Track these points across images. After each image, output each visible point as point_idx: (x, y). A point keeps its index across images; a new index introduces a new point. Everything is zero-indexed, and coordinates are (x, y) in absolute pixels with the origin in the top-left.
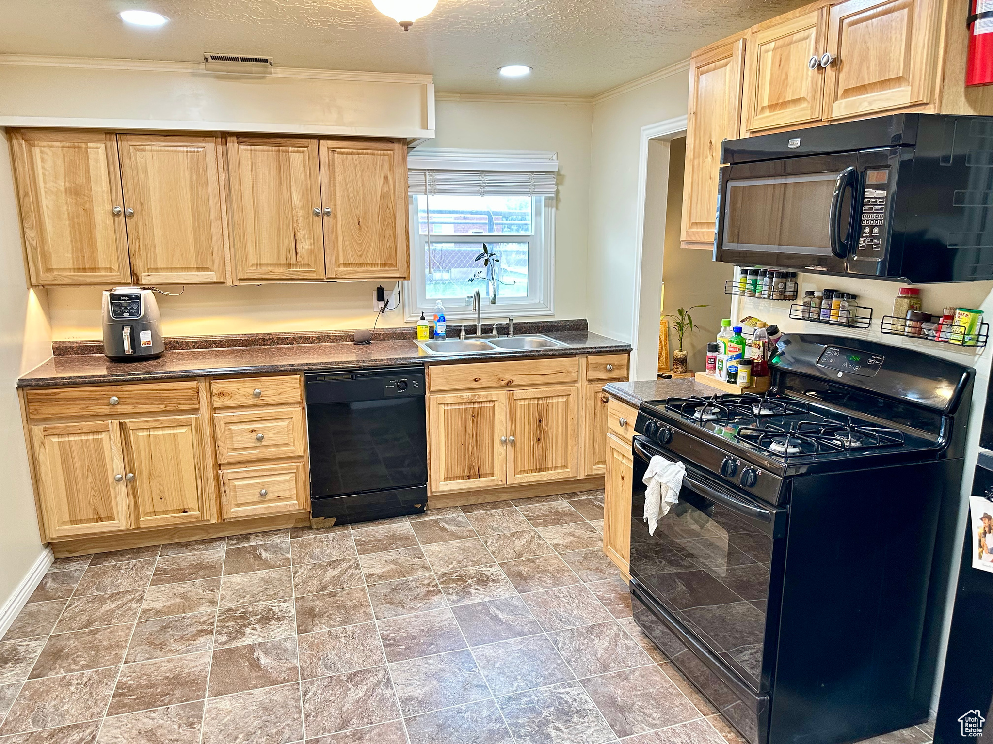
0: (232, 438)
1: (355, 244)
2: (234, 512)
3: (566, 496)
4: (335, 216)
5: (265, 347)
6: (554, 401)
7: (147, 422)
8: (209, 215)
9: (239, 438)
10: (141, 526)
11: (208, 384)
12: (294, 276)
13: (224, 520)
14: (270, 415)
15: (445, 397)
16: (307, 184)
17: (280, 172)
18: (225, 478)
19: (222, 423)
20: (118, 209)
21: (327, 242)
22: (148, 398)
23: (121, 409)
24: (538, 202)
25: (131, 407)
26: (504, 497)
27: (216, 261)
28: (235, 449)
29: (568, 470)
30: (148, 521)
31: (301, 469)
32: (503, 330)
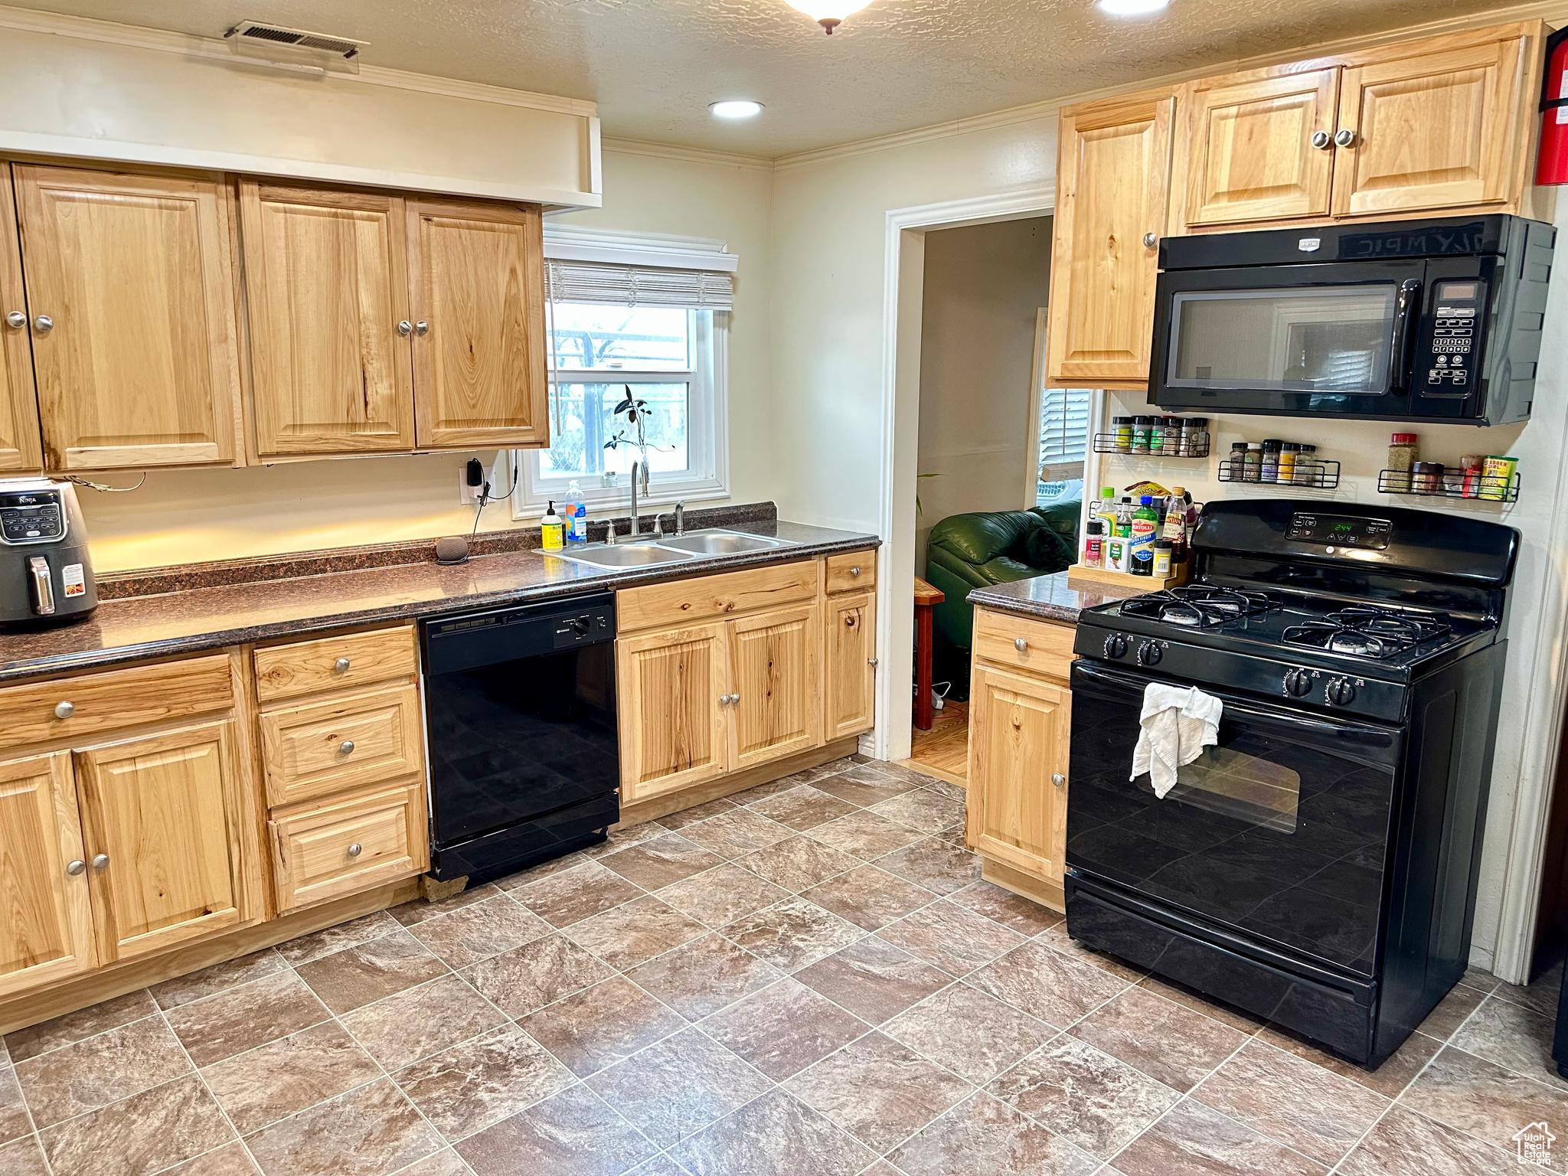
0: (294, 755)
1: (465, 387)
2: (299, 895)
3: (798, 777)
4: (432, 337)
5: (275, 581)
6: (788, 630)
7: (131, 745)
8: (206, 332)
9: (308, 755)
10: (121, 957)
11: (246, 656)
12: (361, 446)
13: (278, 915)
14: (362, 703)
15: (640, 641)
16: (385, 276)
17: (339, 255)
18: (283, 834)
19: (276, 729)
20: (18, 318)
21: (418, 383)
22: (132, 697)
23: (74, 725)
24: (701, 319)
25: (97, 719)
26: (714, 794)
27: (219, 419)
28: (300, 776)
29: (807, 736)
30: (131, 946)
31: (416, 795)
32: (669, 525)
